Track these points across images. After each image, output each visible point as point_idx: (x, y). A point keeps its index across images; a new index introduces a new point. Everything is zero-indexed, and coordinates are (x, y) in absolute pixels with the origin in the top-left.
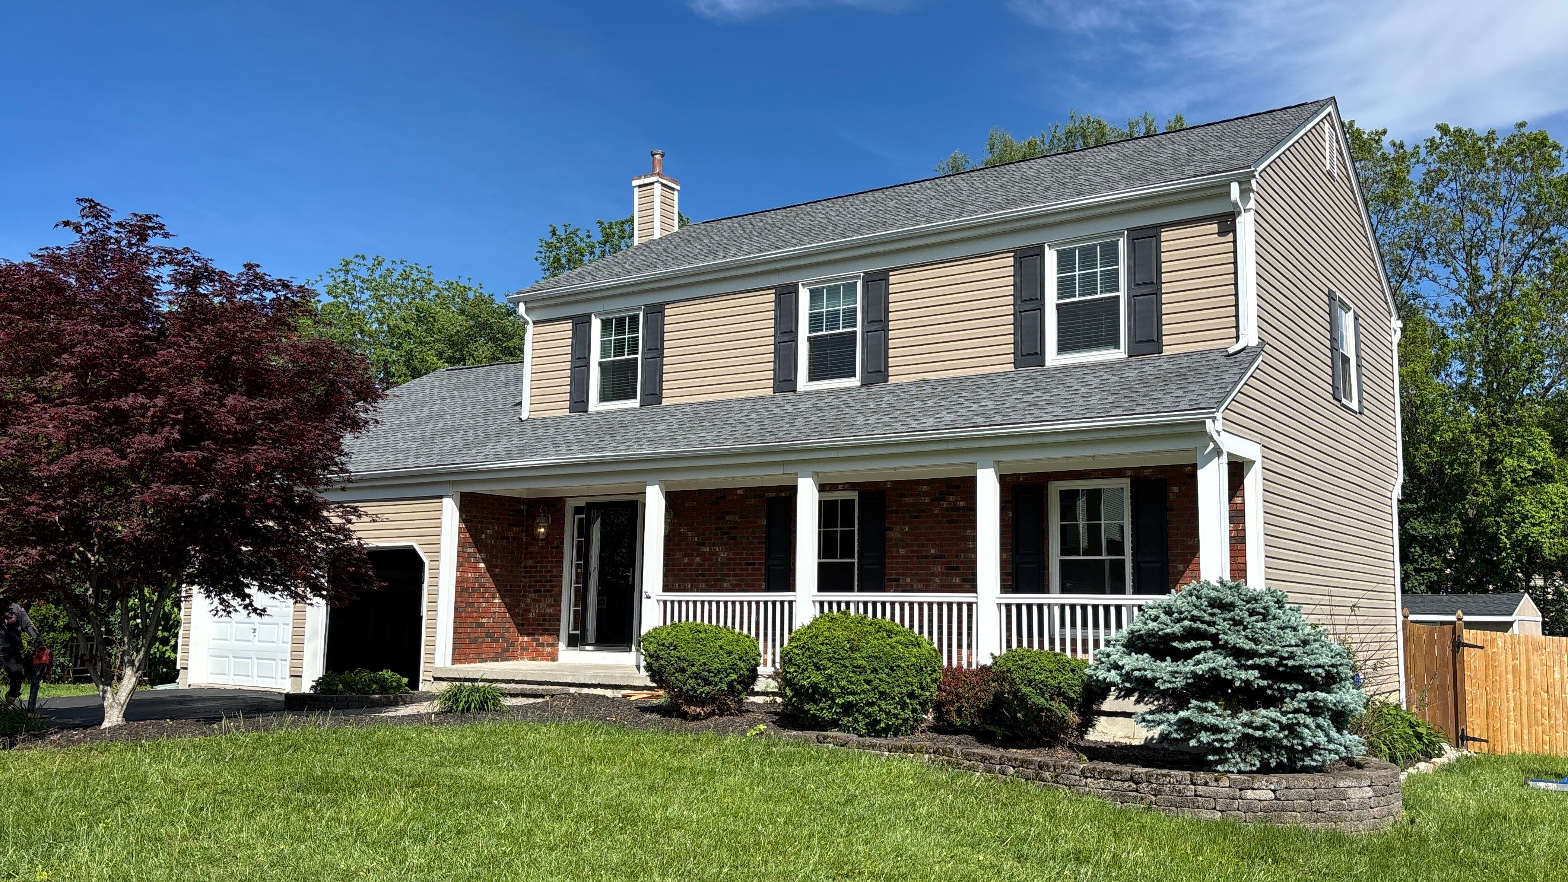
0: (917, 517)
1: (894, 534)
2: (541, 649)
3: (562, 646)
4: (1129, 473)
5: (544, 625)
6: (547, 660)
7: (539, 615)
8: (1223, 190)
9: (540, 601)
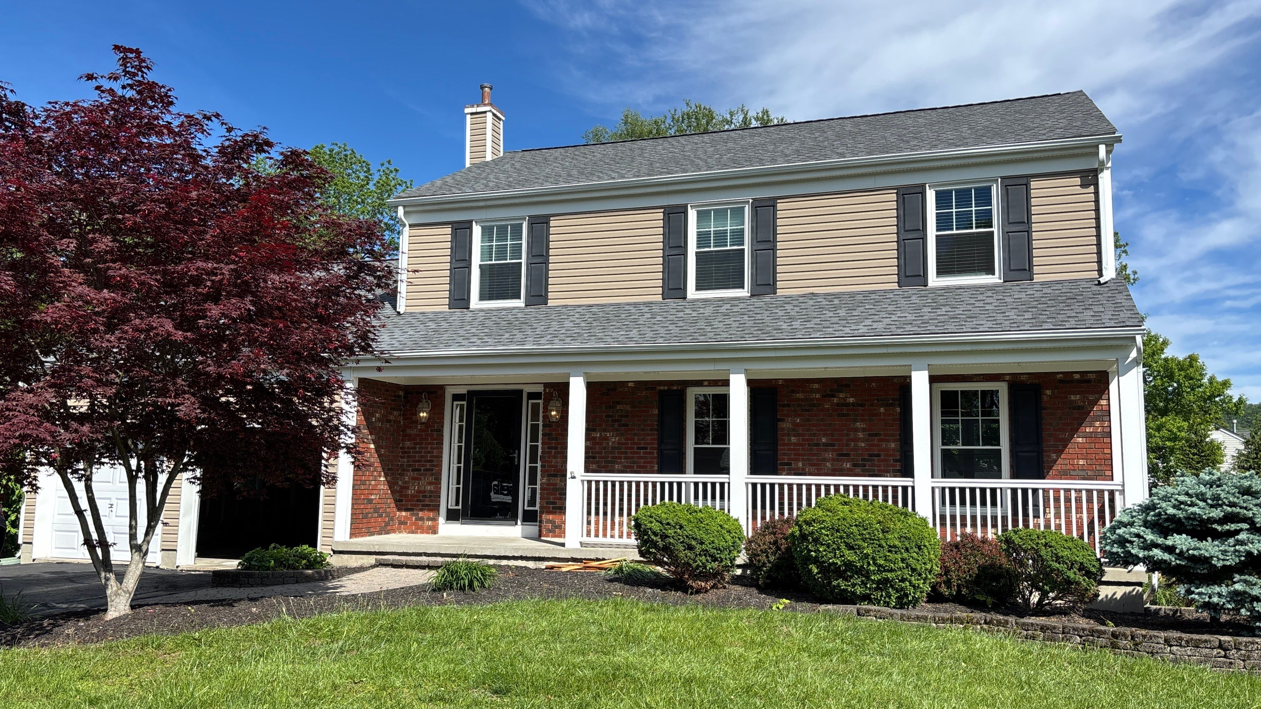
0: (808, 410)
1: (786, 425)
2: (420, 523)
3: (442, 520)
4: (1007, 378)
5: (424, 501)
6: (428, 533)
7: (419, 492)
8: (1093, 150)
9: (419, 479)
